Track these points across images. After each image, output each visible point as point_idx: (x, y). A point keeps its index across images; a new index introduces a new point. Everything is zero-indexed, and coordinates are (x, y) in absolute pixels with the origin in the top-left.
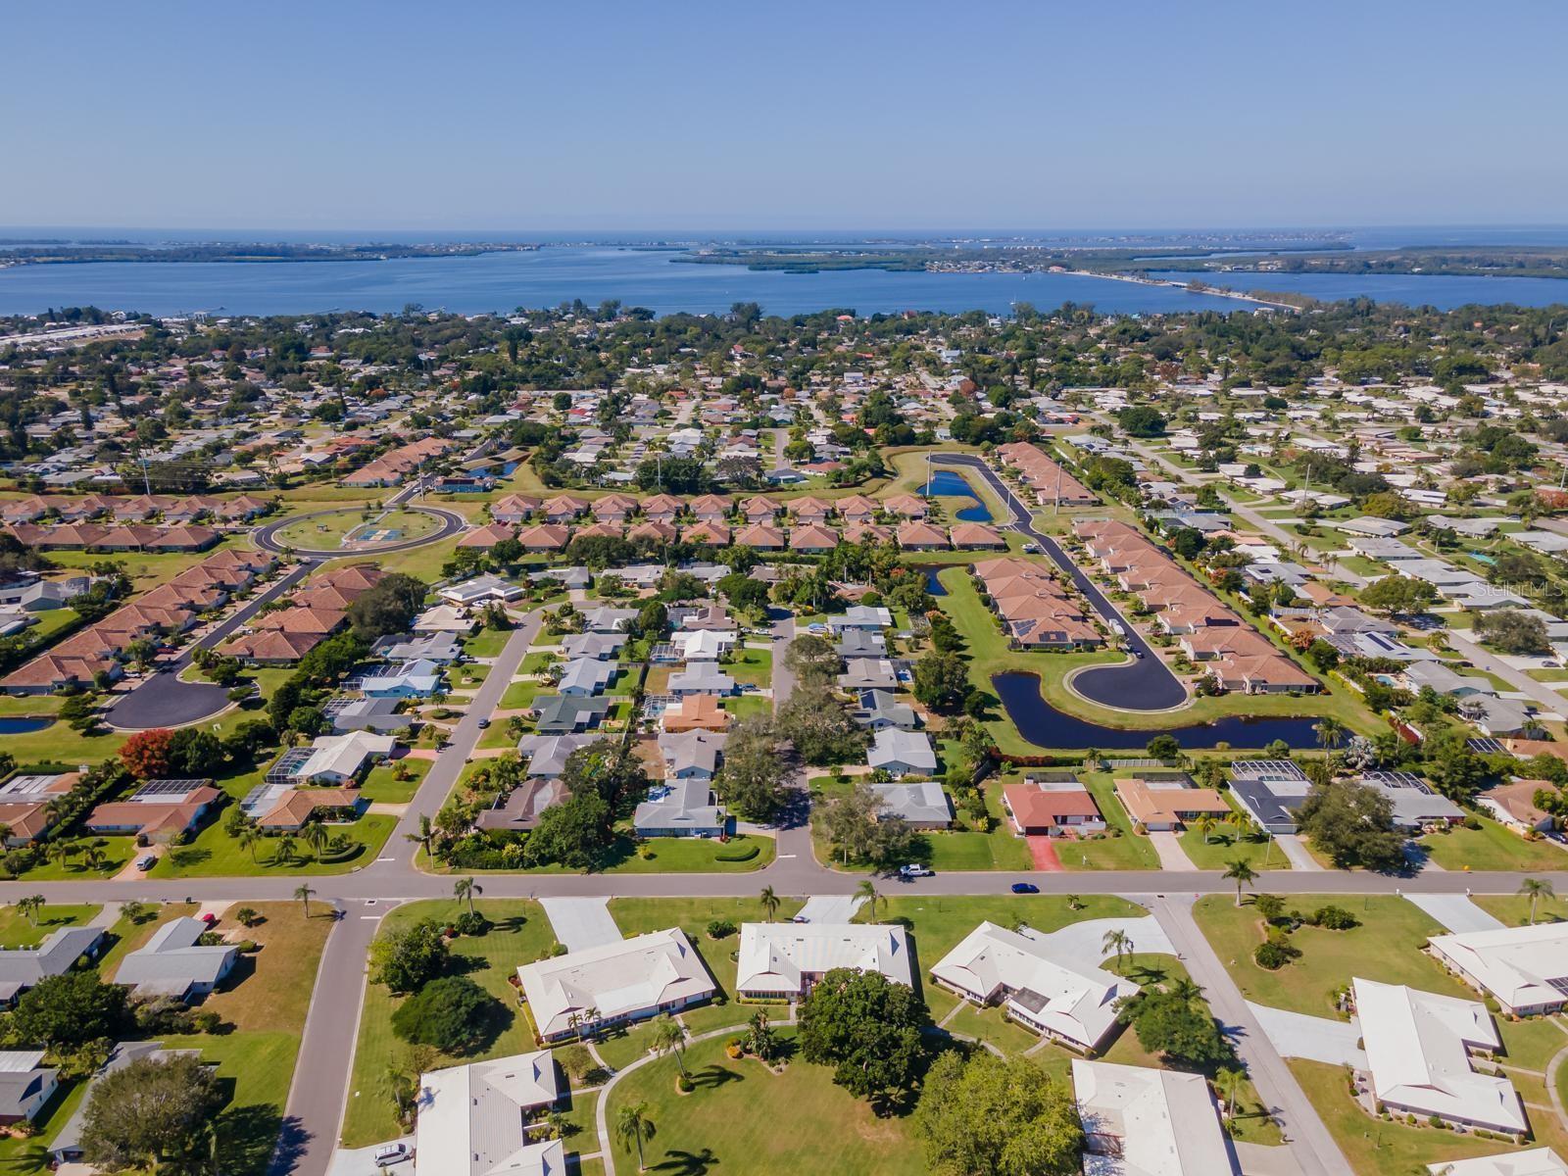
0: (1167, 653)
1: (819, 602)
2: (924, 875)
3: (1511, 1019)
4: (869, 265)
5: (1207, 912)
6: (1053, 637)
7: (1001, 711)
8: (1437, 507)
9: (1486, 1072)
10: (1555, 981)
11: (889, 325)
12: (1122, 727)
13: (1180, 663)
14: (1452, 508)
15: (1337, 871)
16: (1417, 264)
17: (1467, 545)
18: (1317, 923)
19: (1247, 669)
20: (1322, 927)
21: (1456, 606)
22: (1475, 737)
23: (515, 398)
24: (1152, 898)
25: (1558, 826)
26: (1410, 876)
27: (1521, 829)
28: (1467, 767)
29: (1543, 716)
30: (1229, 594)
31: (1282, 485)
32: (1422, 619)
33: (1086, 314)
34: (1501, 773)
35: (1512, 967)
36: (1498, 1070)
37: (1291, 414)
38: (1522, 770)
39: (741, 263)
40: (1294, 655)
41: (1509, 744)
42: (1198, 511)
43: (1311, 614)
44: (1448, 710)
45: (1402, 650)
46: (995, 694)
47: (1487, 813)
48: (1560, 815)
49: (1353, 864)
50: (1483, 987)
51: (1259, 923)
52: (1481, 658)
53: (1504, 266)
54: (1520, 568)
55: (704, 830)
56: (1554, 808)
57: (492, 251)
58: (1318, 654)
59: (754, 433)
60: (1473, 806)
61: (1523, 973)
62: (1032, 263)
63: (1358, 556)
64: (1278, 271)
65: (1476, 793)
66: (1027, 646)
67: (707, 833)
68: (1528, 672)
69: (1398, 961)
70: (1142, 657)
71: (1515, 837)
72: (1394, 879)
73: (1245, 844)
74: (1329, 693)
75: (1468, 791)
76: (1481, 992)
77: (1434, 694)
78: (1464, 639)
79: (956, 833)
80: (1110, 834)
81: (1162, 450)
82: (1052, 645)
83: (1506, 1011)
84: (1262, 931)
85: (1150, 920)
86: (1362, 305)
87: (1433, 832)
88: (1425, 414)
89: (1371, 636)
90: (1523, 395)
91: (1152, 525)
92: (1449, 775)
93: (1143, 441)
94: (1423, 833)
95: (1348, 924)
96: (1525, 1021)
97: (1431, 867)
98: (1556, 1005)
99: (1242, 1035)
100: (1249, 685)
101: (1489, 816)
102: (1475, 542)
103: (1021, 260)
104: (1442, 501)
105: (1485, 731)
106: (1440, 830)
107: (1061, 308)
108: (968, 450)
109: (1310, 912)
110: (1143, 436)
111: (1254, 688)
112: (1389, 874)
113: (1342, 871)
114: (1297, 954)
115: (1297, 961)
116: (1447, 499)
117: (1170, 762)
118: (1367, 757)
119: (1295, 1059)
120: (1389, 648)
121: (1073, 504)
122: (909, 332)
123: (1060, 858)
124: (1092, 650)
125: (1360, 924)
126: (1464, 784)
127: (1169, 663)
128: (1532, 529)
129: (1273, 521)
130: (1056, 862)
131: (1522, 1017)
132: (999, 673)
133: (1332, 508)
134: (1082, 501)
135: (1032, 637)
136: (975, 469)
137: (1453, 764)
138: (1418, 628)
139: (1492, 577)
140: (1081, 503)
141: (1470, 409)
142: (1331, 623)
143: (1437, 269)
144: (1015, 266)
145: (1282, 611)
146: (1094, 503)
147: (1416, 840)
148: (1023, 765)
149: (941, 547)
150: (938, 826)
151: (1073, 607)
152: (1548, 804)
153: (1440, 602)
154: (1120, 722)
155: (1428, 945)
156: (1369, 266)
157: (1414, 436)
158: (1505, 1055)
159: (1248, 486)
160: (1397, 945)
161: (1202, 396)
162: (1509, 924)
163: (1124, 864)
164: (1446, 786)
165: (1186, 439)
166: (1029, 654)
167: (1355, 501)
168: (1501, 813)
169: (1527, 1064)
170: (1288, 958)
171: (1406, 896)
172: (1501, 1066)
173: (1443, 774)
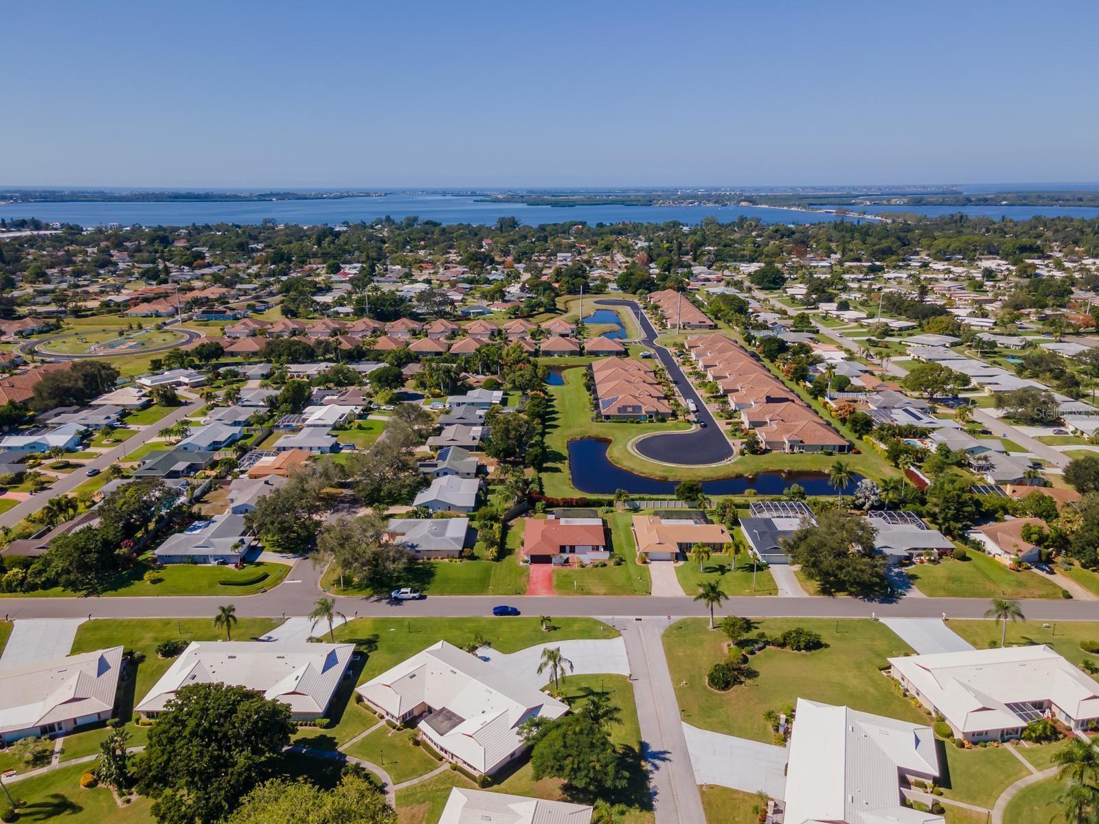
0: (728, 424)
1: (446, 386)
2: (414, 598)
3: (962, 746)
4: (612, 203)
5: (676, 636)
6: (630, 409)
7: (564, 467)
8: (987, 329)
9: (920, 807)
10: (1016, 705)
11: (605, 229)
12: (666, 478)
13: (736, 430)
14: (997, 330)
15: (822, 597)
16: (1005, 199)
17: (1006, 352)
18: (783, 645)
19: (787, 431)
20: (788, 649)
21: (986, 392)
22: (979, 484)
23: (302, 267)
24: (628, 621)
25: (1044, 558)
26: (891, 602)
27: (1007, 560)
28: (959, 503)
29: (1048, 470)
30: (798, 384)
31: (864, 315)
32: (953, 401)
33: (754, 224)
34: (996, 511)
35: (968, 688)
36: (936, 804)
37: (886, 276)
38: (1016, 510)
39: (523, 202)
40: (836, 424)
41: (1008, 489)
42: (791, 331)
43: (861, 397)
44: (960, 464)
45: (930, 420)
46: (565, 453)
47: (978, 546)
48: (1047, 547)
49: (838, 591)
50: (937, 711)
51: (725, 645)
52: (999, 429)
53: (1068, 200)
54: (1044, 364)
55: (222, 557)
56: (1041, 541)
57: (352, 196)
58: (855, 422)
59: (468, 286)
60: (965, 540)
61: (978, 695)
62: (729, 200)
63: (914, 359)
64: (905, 204)
65: (968, 527)
66: (608, 417)
67: (224, 561)
68: (1040, 438)
69: (854, 681)
70: (705, 426)
71: (1002, 568)
72: (875, 605)
73: (739, 573)
74: (859, 453)
75: (960, 525)
76: (934, 714)
77: (949, 451)
78: (989, 416)
79: (465, 561)
80: (611, 563)
81: (779, 297)
82: (628, 416)
83: (958, 736)
84: (726, 650)
85: (618, 642)
86: (956, 217)
87: (922, 562)
88: (989, 274)
89: (906, 411)
90: (1067, 265)
91: (749, 339)
92: (942, 511)
93: (767, 292)
94: (912, 563)
95: (814, 645)
96: (979, 748)
97: (914, 593)
98: (1015, 730)
99: (664, 759)
100: (787, 445)
101: (979, 549)
102: (1013, 351)
103: (720, 200)
104: (991, 325)
105: (990, 480)
106: (930, 560)
107: (737, 221)
108: (629, 297)
109: (778, 634)
110: (767, 289)
111: (792, 447)
112: (871, 600)
113: (826, 597)
114: (752, 674)
115: (749, 682)
116: (995, 324)
117: (692, 504)
118: (873, 497)
119: (712, 787)
120: (919, 418)
121: (694, 327)
122: (620, 234)
123: (555, 583)
124: (663, 420)
125: (827, 646)
126: (956, 518)
127: (726, 431)
128: (1061, 341)
129: (851, 339)
130: (550, 588)
131: (975, 743)
132: (578, 438)
133: (901, 329)
134: (701, 325)
135: (612, 410)
136: (628, 308)
137: (946, 500)
138: (952, 407)
139: (1020, 371)
140: (700, 327)
141: (1025, 272)
142: (874, 402)
143: (1019, 202)
144: (715, 203)
145: (836, 394)
146: (711, 327)
147: (904, 570)
148: (558, 506)
149: (572, 353)
150: (449, 555)
151: (661, 390)
152: (1035, 537)
153: (974, 390)
154: (665, 474)
155: (889, 667)
156: (970, 201)
157: (979, 287)
158: (948, 786)
159: (838, 317)
160: (859, 666)
161: (822, 267)
162: (977, 645)
163: (615, 590)
164: (940, 521)
165: (799, 290)
166: (608, 424)
167: (920, 325)
168: (990, 546)
169: (972, 798)
170: (743, 679)
171: (882, 620)
172: (940, 799)
173: (937, 510)
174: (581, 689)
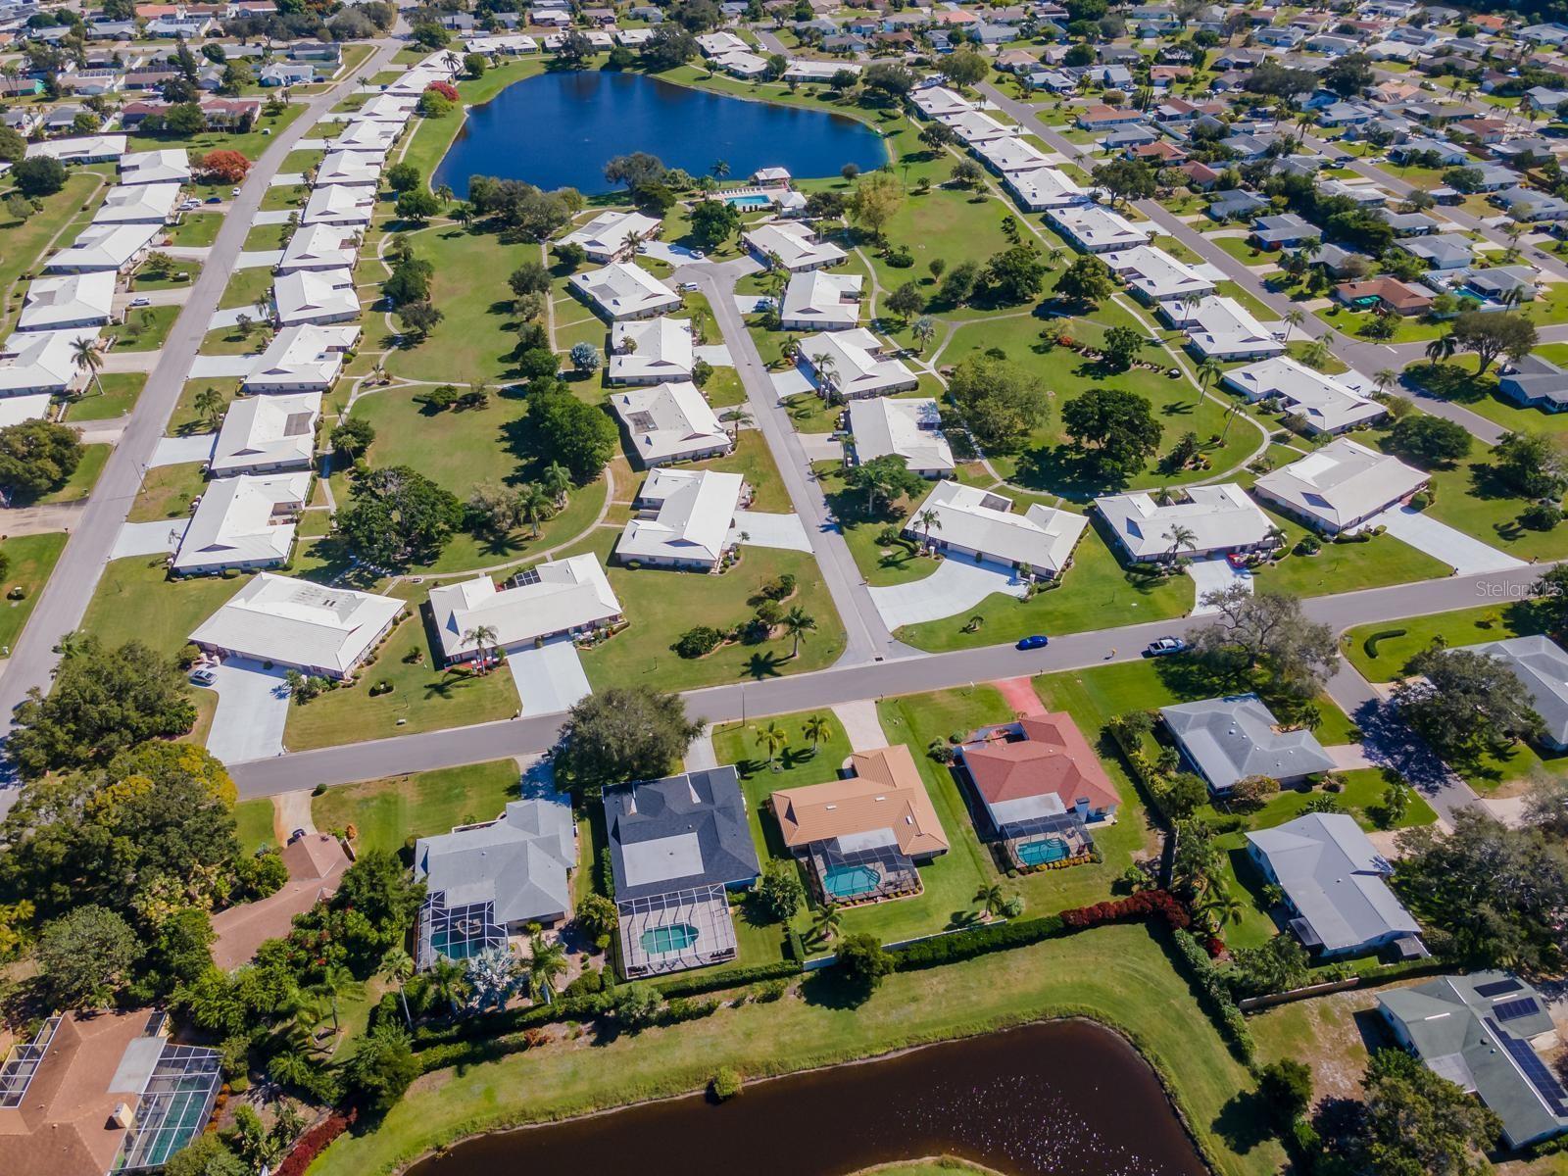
24: (890, 656)
85: (892, 625)
95: (684, 645)
97: (529, 759)
99: (822, 526)
119: (785, 512)
125: (672, 650)
174: (907, 568)
